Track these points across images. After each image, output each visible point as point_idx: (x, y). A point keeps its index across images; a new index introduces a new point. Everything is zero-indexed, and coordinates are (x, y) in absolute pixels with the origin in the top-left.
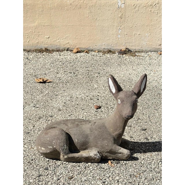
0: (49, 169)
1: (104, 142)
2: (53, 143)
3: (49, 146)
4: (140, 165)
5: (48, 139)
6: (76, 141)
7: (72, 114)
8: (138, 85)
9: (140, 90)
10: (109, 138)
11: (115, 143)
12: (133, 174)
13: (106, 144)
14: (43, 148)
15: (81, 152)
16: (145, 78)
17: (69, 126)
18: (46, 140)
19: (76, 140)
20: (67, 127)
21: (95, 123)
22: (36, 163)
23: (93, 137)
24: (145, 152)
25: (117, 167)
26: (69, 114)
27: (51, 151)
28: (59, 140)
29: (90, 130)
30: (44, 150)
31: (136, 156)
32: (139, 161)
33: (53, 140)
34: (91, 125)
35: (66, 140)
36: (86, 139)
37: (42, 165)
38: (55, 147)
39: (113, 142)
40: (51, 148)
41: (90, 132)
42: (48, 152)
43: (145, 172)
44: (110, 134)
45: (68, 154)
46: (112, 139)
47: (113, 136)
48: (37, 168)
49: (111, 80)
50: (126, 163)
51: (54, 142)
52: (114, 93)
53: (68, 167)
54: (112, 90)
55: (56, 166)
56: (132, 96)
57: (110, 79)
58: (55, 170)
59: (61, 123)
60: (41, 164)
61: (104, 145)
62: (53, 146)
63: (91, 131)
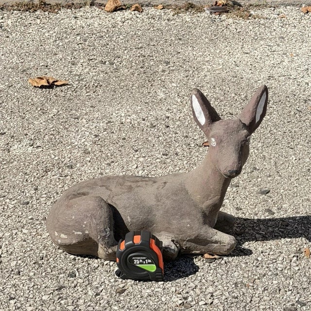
0: (77, 274)
1: (184, 221)
2: (84, 226)
3: (76, 231)
4: (254, 264)
5: (73, 217)
7: (113, 162)
8: (251, 110)
9: (254, 119)
10: (194, 212)
11: (205, 223)
12: (242, 282)
13: (188, 225)
14: (63, 236)
16: (265, 93)
17: (113, 189)
18: (70, 220)
19: (128, 217)
20: (109, 192)
21: (165, 183)
22: (50, 264)
23: (161, 212)
24: (265, 238)
25: (210, 268)
26: (108, 162)
27: (79, 240)
28: (95, 219)
29: (156, 197)
30: (65, 239)
31: (247, 247)
32: (253, 256)
33: (83, 220)
34: (158, 189)
35: (110, 219)
36: (148, 215)
37: (62, 269)
38: (87, 232)
39: (201, 220)
40: (79, 235)
41: (155, 203)
42: (74, 242)
43: (265, 277)
44: (195, 206)
45: (113, 246)
46: (199, 216)
47: (202, 209)
48: (54, 273)
49: (197, 100)
50: (227, 261)
51: (85, 222)
52: (202, 124)
53: (113, 270)
54: (199, 120)
55: (89, 269)
56: (238, 132)
57: (194, 97)
58: (90, 276)
59: (97, 185)
60: (61, 265)
61: (184, 227)
62: (83, 232)
63: (158, 201)
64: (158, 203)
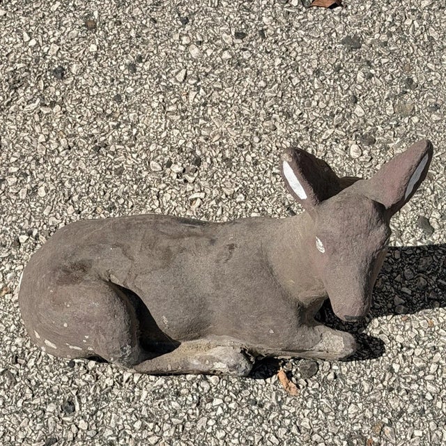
0: (77, 408)
1: (263, 323)
2: (84, 341)
3: (71, 345)
4: (385, 383)
6: (166, 321)
7: (140, 59)
10: (283, 309)
12: (360, 432)
13: (272, 332)
14: (48, 343)
15: (183, 344)
16: (427, 156)
18: (59, 326)
19: (164, 318)
21: (231, 247)
22: (30, 376)
23: (223, 306)
24: (411, 307)
25: (306, 394)
26: (130, 59)
28: (104, 334)
29: (215, 279)
30: (52, 348)
31: (375, 333)
32: (385, 359)
33: (82, 333)
34: (217, 261)
36: (200, 313)
37: (50, 391)
38: (91, 349)
39: (295, 321)
40: (77, 350)
41: (212, 290)
42: (69, 356)
43: (401, 420)
44: (285, 297)
45: (137, 364)
46: (292, 314)
47: (296, 301)
48: (37, 401)
50: (338, 373)
51: (87, 337)
52: (302, 199)
53: (139, 397)
54: (295, 191)
55: (98, 392)
57: (286, 166)
58: (99, 413)
60: (49, 380)
61: (264, 334)
62: (83, 347)
63: (218, 287)
64: (218, 292)
